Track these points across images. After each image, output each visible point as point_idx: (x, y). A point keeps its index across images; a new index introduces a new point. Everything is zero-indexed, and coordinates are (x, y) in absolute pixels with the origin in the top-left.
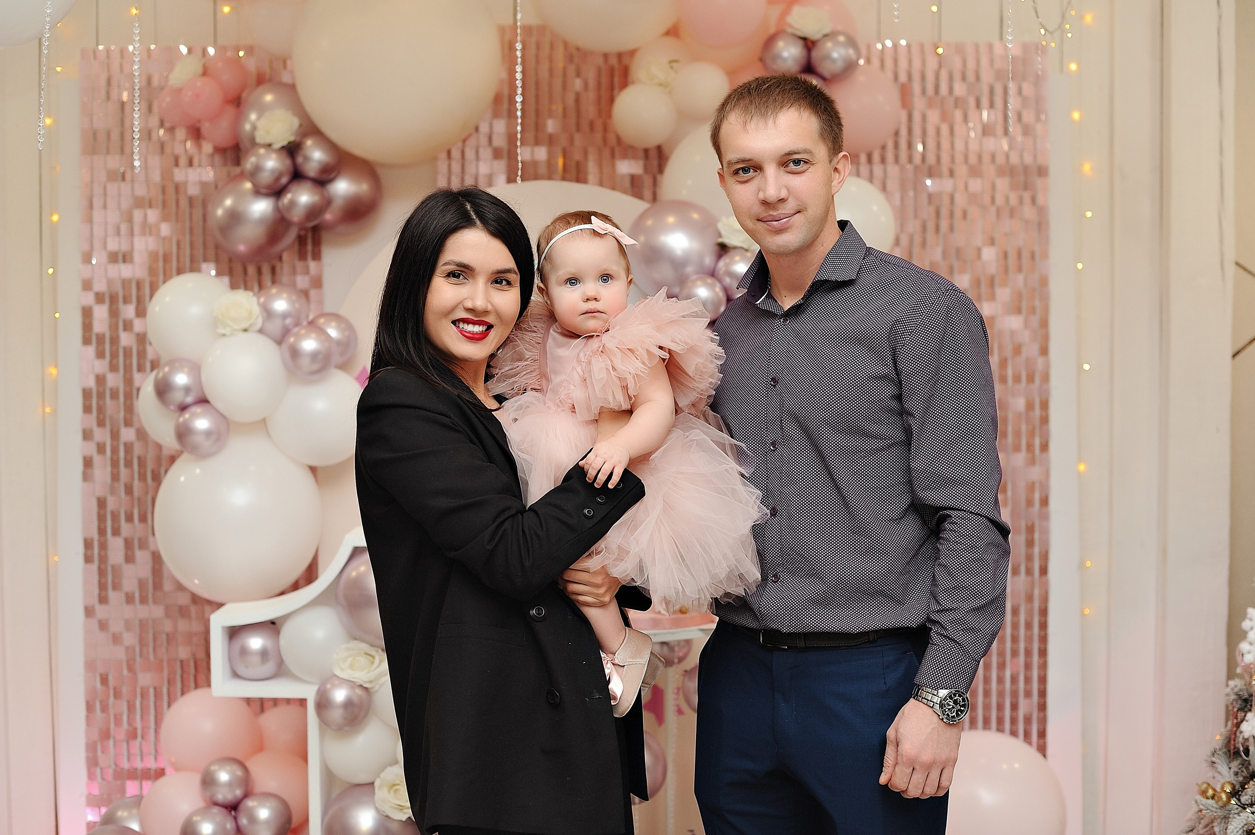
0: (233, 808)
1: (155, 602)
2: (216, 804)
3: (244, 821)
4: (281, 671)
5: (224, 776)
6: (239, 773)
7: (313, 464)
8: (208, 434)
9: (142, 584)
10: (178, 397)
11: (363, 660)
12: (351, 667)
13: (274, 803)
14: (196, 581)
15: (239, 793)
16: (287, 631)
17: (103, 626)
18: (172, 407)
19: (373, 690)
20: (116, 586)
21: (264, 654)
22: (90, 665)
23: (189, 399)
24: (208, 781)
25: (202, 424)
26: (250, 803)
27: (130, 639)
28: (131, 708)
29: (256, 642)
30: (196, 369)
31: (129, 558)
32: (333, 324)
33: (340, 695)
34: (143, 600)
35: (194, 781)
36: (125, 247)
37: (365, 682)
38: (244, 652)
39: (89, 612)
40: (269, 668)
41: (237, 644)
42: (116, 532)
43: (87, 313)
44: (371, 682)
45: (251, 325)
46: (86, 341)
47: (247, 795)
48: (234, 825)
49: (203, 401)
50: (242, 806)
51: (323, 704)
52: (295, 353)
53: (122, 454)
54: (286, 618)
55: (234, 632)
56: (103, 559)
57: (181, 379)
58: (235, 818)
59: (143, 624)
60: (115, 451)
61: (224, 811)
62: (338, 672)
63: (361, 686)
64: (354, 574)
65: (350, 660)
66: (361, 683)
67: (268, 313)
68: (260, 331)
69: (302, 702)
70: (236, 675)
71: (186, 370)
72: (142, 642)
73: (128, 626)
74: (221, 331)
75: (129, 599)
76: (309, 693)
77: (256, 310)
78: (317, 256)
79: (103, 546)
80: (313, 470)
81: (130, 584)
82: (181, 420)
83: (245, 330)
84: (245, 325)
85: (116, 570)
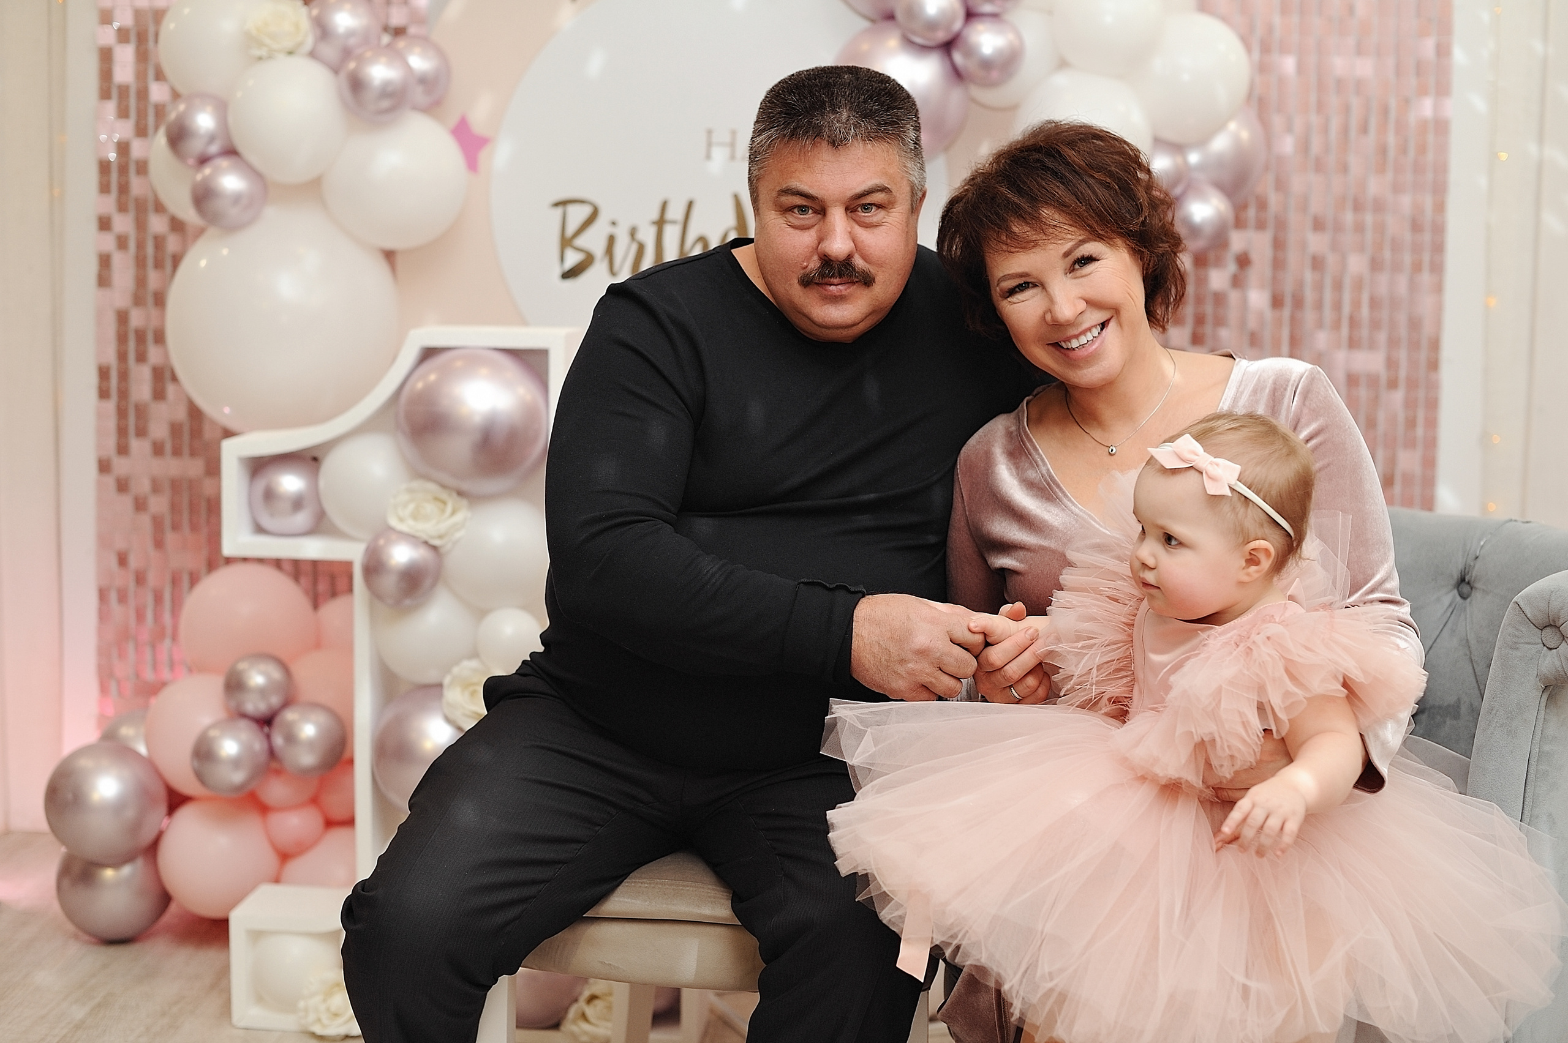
0: (266, 722)
1: (193, 454)
2: (244, 715)
3: (278, 740)
4: (320, 526)
5: (257, 679)
6: (277, 674)
7: (389, 245)
8: (237, 198)
9: (175, 429)
10: (196, 146)
11: (430, 508)
12: (415, 516)
13: (322, 718)
14: (227, 410)
15: (275, 700)
16: (331, 464)
17: (122, 486)
18: (191, 161)
19: (442, 551)
20: (141, 432)
21: (297, 503)
22: (103, 541)
23: (214, 149)
24: (234, 685)
25: (231, 182)
26: (290, 715)
27: (159, 504)
28: (158, 598)
29: (290, 483)
30: (222, 108)
31: (159, 394)
32: (417, 50)
33: (401, 555)
34: (177, 452)
35: (215, 684)
37: (433, 538)
38: (270, 495)
39: (104, 467)
40: (302, 519)
41: (260, 485)
42: (141, 358)
43: (106, 56)
44: (440, 537)
45: (300, 44)
46: (105, 94)
47: (288, 703)
48: (265, 745)
49: (231, 152)
50: (277, 721)
51: (374, 567)
52: (357, 85)
53: (150, 250)
54: (329, 446)
55: (258, 466)
56: (123, 394)
57: (204, 121)
58: (268, 737)
59: (175, 485)
60: (141, 246)
61: (254, 726)
62: (393, 522)
63: (426, 543)
64: (420, 385)
65: (411, 507)
66: (425, 537)
67: (323, 30)
68: (313, 55)
69: (347, 566)
70: (259, 529)
71: (209, 109)
72: (174, 508)
73: (156, 488)
74: (257, 52)
75: (158, 450)
76: (352, 552)
77: (305, 24)
79: (124, 376)
80: (389, 256)
81: (159, 430)
82: (199, 177)
83: (290, 53)
84: (288, 44)
85: (141, 412)
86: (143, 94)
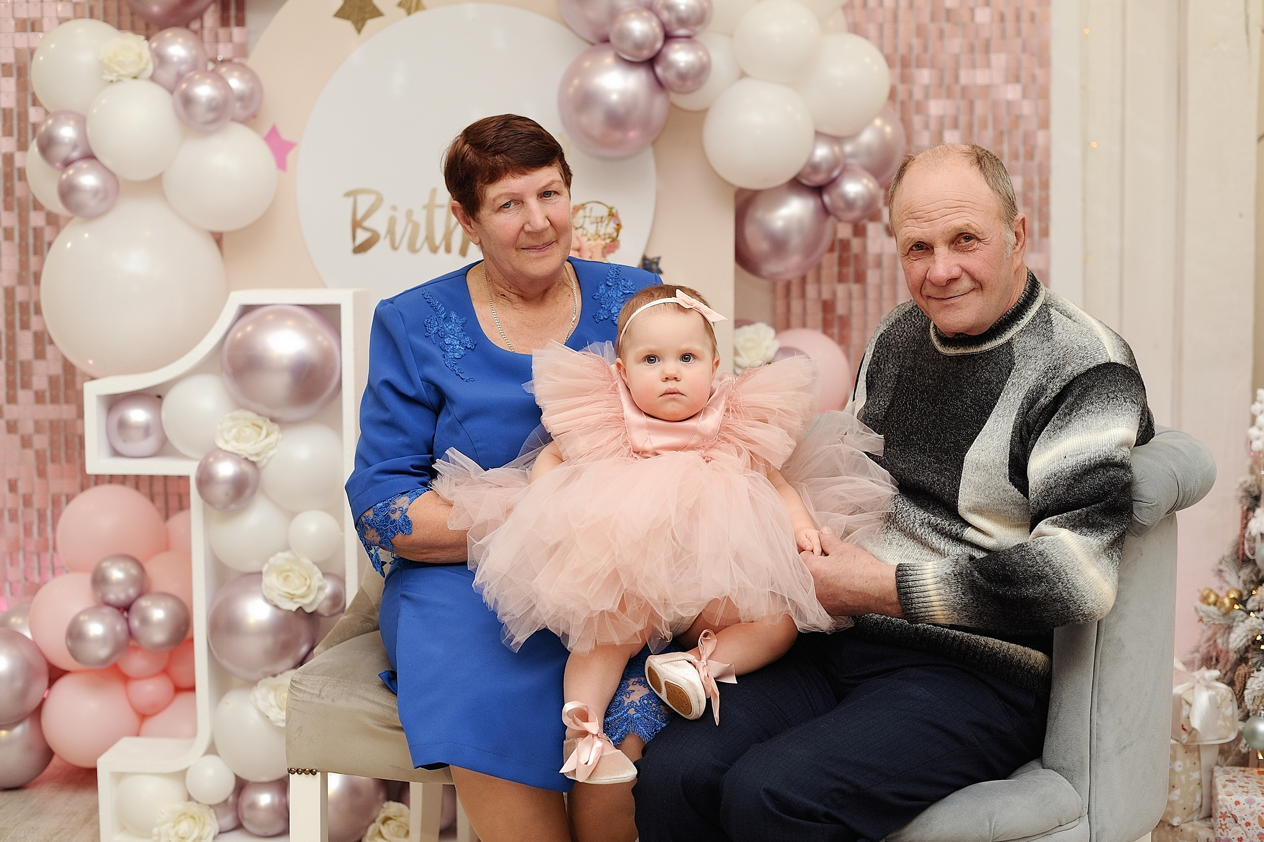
0: (125, 608)
1: (67, 401)
2: (108, 604)
3: (135, 623)
4: (164, 449)
5: (117, 574)
6: (134, 571)
7: (217, 228)
8: (96, 192)
9: (53, 381)
10: (62, 152)
11: (249, 431)
12: (237, 439)
13: (170, 604)
14: (91, 362)
15: (132, 592)
16: (171, 399)
18: (58, 165)
19: (260, 465)
20: (26, 385)
21: (146, 430)
23: (75, 154)
24: (99, 580)
25: (88, 180)
26: (144, 603)
27: (41, 442)
28: (42, 517)
29: (138, 415)
30: (81, 121)
31: (40, 354)
32: (236, 74)
33: (226, 469)
34: (54, 400)
35: (84, 580)
36: (34, 14)
37: (252, 455)
38: (123, 425)
40: (149, 444)
41: (115, 417)
42: (25, 326)
44: (257, 455)
45: (143, 70)
47: (142, 593)
48: (125, 627)
49: (90, 156)
50: (133, 608)
51: (206, 480)
52: (187, 101)
53: (31, 240)
54: (168, 385)
55: (114, 402)
56: (11, 355)
57: (67, 132)
58: (127, 620)
59: (54, 426)
60: (23, 236)
61: (116, 611)
62: (221, 444)
63: (246, 459)
64: (239, 335)
65: (234, 431)
66: (246, 455)
67: (161, 59)
68: (153, 78)
69: (184, 479)
70: (116, 453)
71: (72, 123)
72: (53, 443)
73: (38, 427)
74: (109, 77)
75: (39, 398)
76: (188, 468)
77: (147, 54)
78: (241, 22)
79: (11, 340)
80: (218, 239)
81: (40, 382)
82: (64, 176)
83: (135, 78)
84: (133, 70)
85: (26, 368)
86: (23, 116)
